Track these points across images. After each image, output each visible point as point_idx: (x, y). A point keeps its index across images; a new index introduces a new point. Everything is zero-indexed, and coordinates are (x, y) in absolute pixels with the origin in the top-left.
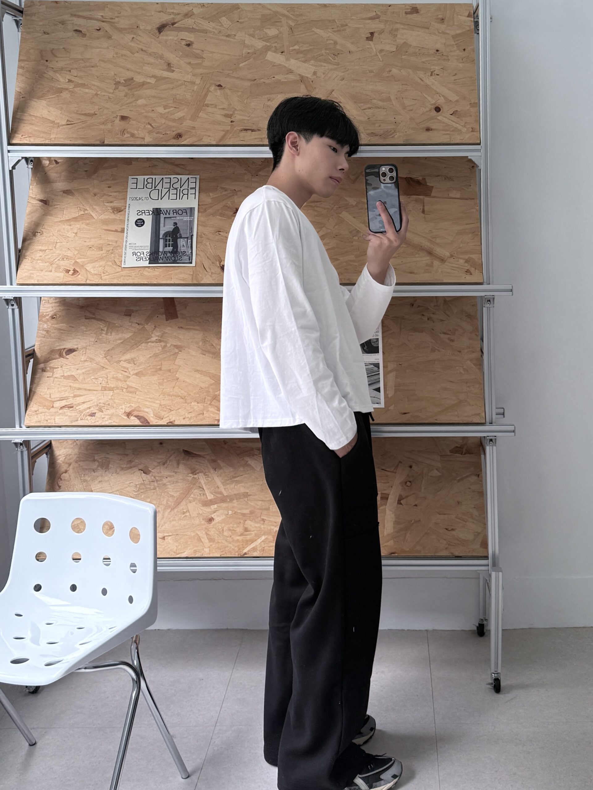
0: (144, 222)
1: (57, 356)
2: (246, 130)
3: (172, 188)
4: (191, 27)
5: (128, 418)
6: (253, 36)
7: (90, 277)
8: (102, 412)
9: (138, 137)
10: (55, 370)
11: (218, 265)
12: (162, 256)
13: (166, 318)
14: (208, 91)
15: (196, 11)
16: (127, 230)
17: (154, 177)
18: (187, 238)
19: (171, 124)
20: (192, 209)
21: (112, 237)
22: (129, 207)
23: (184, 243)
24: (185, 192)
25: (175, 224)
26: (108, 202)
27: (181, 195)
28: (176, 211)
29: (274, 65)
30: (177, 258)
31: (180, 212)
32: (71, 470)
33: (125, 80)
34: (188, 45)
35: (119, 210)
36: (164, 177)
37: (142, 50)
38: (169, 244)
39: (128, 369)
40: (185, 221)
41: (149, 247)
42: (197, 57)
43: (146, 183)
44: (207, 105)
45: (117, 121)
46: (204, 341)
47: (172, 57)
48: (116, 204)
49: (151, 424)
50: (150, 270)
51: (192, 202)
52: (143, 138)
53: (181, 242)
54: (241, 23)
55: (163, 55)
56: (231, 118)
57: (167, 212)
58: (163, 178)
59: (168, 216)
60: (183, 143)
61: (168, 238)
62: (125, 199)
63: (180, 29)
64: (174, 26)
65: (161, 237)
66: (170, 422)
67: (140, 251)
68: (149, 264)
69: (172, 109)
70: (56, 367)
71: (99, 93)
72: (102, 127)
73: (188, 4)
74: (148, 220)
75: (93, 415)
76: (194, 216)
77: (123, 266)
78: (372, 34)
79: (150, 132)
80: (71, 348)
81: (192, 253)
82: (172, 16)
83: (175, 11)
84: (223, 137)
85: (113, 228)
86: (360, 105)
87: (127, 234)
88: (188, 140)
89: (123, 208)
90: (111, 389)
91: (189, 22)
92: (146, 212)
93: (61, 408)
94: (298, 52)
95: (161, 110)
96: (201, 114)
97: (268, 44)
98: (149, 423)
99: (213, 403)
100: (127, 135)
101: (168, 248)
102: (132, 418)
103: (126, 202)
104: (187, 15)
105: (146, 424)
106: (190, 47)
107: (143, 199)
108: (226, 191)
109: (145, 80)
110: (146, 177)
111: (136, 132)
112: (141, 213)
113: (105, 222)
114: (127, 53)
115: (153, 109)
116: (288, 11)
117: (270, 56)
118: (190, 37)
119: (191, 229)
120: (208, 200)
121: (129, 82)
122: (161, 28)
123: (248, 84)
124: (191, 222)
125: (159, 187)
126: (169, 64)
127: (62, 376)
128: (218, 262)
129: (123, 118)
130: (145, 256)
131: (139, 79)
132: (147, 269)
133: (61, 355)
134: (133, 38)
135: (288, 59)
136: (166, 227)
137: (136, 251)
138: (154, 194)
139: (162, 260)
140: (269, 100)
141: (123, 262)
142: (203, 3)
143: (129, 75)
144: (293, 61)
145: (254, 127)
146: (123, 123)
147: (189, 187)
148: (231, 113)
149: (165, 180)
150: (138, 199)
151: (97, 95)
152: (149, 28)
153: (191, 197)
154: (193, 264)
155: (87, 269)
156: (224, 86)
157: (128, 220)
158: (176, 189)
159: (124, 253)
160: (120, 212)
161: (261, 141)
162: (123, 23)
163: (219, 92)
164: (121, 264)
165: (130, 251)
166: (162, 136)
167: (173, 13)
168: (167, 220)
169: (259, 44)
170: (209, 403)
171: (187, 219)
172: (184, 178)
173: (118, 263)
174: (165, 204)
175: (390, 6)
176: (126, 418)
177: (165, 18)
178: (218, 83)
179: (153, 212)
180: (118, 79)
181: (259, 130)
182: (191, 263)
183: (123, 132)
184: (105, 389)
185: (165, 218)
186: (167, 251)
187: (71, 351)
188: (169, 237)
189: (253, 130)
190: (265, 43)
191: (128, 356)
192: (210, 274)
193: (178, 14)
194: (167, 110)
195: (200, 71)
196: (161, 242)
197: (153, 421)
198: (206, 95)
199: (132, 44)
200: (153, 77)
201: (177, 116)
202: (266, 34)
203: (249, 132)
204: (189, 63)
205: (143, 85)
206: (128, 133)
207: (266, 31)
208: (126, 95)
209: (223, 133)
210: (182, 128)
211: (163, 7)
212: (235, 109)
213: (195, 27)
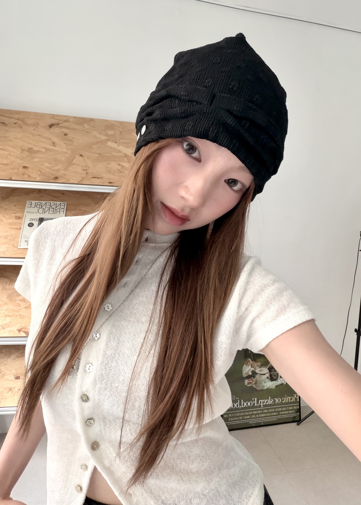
0: (33, 224)
3: (51, 208)
4: (68, 127)
6: (101, 133)
8: (4, 329)
9: (32, 177)
14: (75, 157)
15: (71, 120)
16: (23, 228)
17: (41, 202)
19: (52, 172)
21: (14, 232)
22: (25, 216)
24: (58, 210)
26: (13, 214)
27: (56, 211)
33: (28, 149)
37: (39, 135)
42: (70, 141)
43: (36, 205)
44: (74, 164)
45: (21, 169)
47: (56, 140)
48: (18, 215)
52: (35, 178)
54: (95, 127)
55: (51, 138)
56: (86, 171)
58: (46, 203)
60: (58, 182)
62: (23, 212)
63: (61, 127)
64: (59, 125)
69: (53, 165)
71: (12, 154)
72: (11, 171)
73: (67, 116)
74: (36, 223)
79: (39, 175)
82: (58, 121)
85: (15, 227)
87: (23, 230)
88: (61, 180)
89: (22, 217)
90: (9, 316)
91: (66, 124)
92: (35, 219)
94: (124, 143)
95: (47, 165)
96: (70, 168)
97: (109, 138)
100: (26, 176)
102: (22, 333)
103: (24, 214)
104: (66, 121)
106: (66, 136)
107: (34, 212)
108: (81, 211)
109: (39, 149)
110: (37, 202)
111: (31, 175)
112: (32, 220)
113: (10, 224)
114: (31, 136)
115: (43, 164)
117: (109, 143)
118: (66, 131)
121: (30, 150)
122: (51, 126)
123: (97, 155)
125: (44, 207)
126: (54, 143)
129: (24, 167)
131: (35, 148)
134: (35, 129)
135: (118, 146)
137: (27, 240)
138: (41, 211)
140: (108, 164)
141: (19, 245)
142: (75, 117)
143: (30, 146)
144: (121, 147)
146: (24, 170)
147: (61, 208)
148: (87, 169)
150: (31, 212)
151: (10, 154)
152: (44, 125)
153: (61, 213)
156: (83, 156)
157: (24, 223)
158: (53, 208)
159: (20, 241)
160: (20, 219)
162: (30, 122)
163: (81, 158)
164: (18, 247)
165: (24, 239)
166: (47, 178)
167: (58, 119)
169: (104, 138)
172: (59, 203)
173: (16, 246)
174: (46, 216)
176: (18, 332)
177: (53, 121)
178: (80, 154)
179: (39, 220)
180: (23, 148)
181: (101, 178)
183: (24, 174)
184: (6, 316)
189: (98, 178)
190: (106, 137)
193: (61, 120)
194: (50, 165)
195: (71, 147)
198: (73, 159)
199: (34, 132)
200: (45, 148)
201: (56, 168)
202: (108, 133)
203: (96, 179)
204: (65, 143)
205: (38, 152)
206: (26, 174)
207: (108, 132)
208: (27, 156)
209: (82, 178)
210: (58, 175)
211: (53, 116)
212: (89, 167)
213: (70, 127)
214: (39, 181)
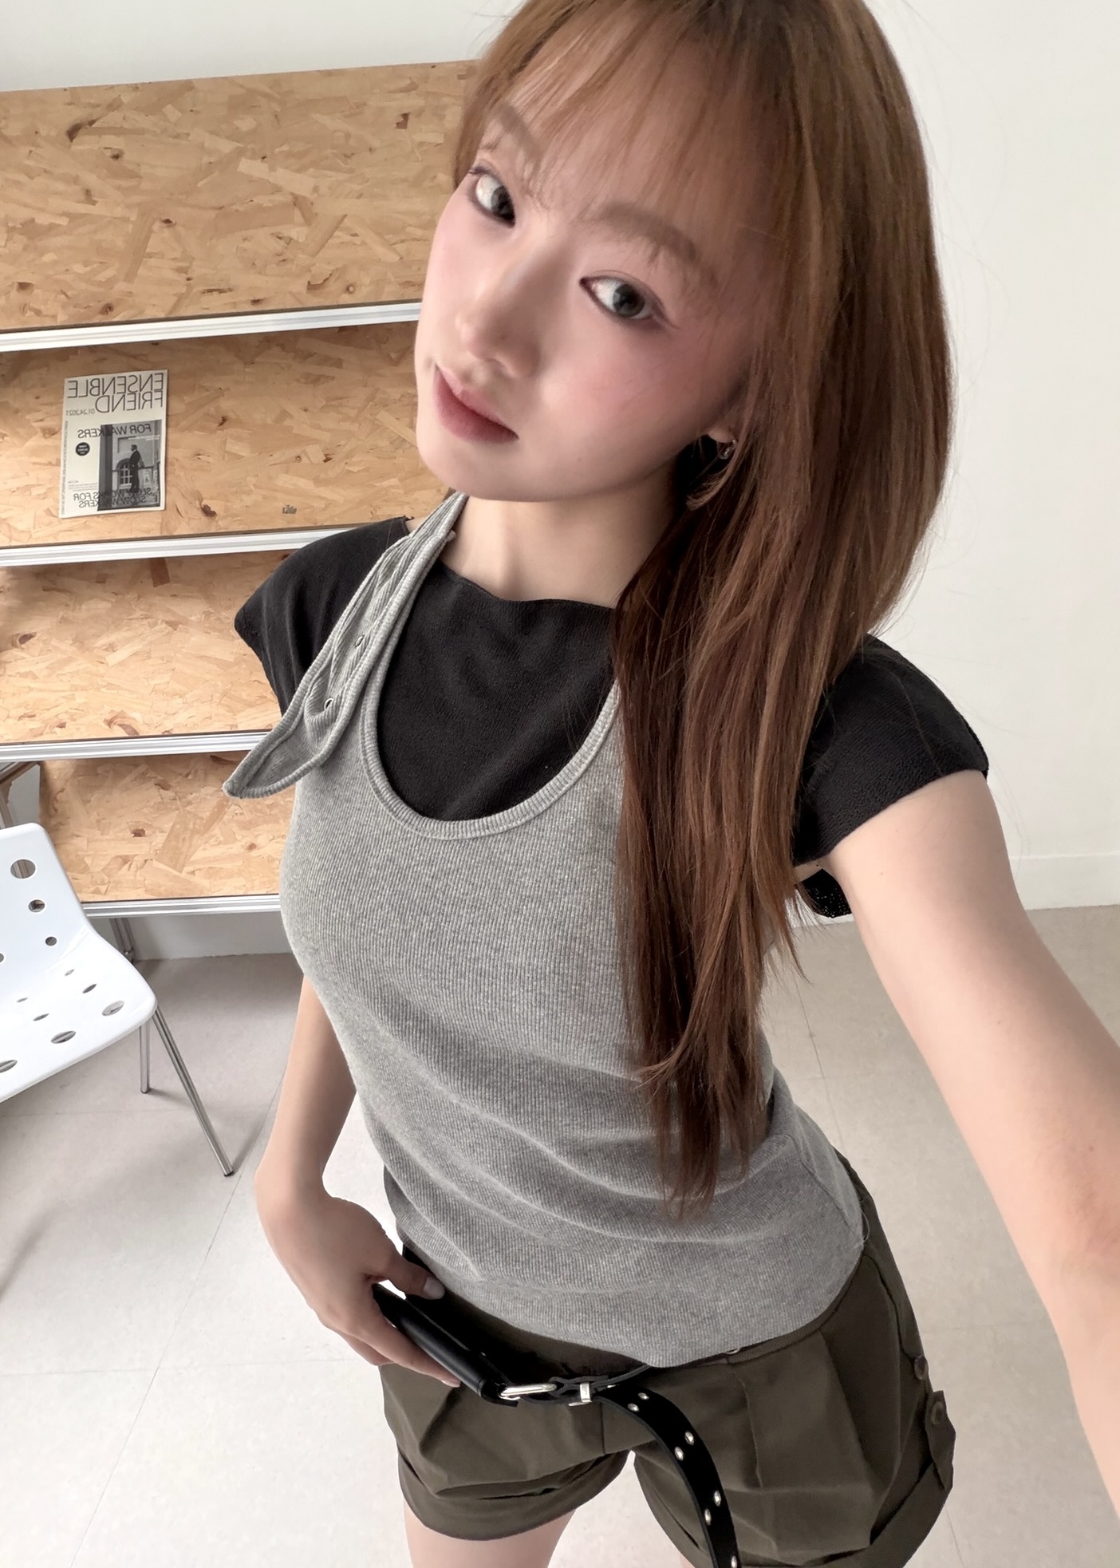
0: (88, 447)
1: (10, 645)
2: (210, 291)
3: (127, 392)
4: (119, 126)
5: (110, 727)
6: (216, 133)
7: (15, 535)
8: (75, 720)
9: (46, 316)
10: (7, 666)
11: (199, 506)
12: (116, 498)
13: (154, 583)
14: (151, 231)
15: (125, 99)
16: (65, 461)
17: (100, 377)
18: (152, 468)
19: (95, 289)
20: (157, 423)
21: (44, 474)
22: (66, 427)
23: (148, 475)
24: (147, 397)
25: (134, 447)
26: (36, 421)
27: (142, 401)
28: (135, 428)
29: (251, 180)
30: (138, 500)
31: (141, 429)
32: (68, 789)
33: (22, 225)
34: (116, 157)
35: (51, 432)
36: (116, 375)
37: (45, 171)
38: (127, 479)
39: (105, 660)
40: (149, 441)
41: (98, 485)
42: (133, 175)
43: (90, 387)
44: (150, 256)
45: (14, 292)
46: (207, 614)
47: (91, 180)
48: (48, 423)
49: (141, 735)
50: (100, 520)
51: (156, 412)
52: (54, 317)
53: (143, 475)
54: (197, 112)
55: (77, 177)
56: (186, 272)
57: (122, 429)
58: (114, 379)
59: (123, 435)
60: (116, 320)
61: (125, 469)
62: (60, 414)
63: (102, 132)
64: (93, 126)
65: (114, 468)
66: (166, 731)
67: (85, 492)
68: (98, 510)
69: (95, 266)
70: (9, 660)
73: (112, 87)
74: (95, 443)
75: (62, 726)
76: (160, 434)
77: (61, 516)
78: (405, 116)
79: (64, 307)
80: (27, 633)
81: (159, 489)
82: (88, 110)
83: (92, 101)
84: (176, 306)
85: (45, 459)
86: (387, 237)
87: (65, 466)
88: (122, 314)
89: (57, 429)
90: (84, 689)
91: (114, 118)
92: (91, 431)
93: (20, 718)
94: (289, 155)
95: (79, 268)
96: (141, 271)
97: (241, 145)
98: (137, 734)
99: (223, 702)
100: (29, 314)
101: (124, 485)
102: (116, 728)
103: (61, 419)
104: (114, 106)
105: (135, 735)
106: (119, 159)
107: (87, 412)
108: (207, 390)
109: (53, 221)
110: (90, 378)
111: (42, 308)
112: (84, 434)
113: (34, 452)
114: (23, 178)
115: (67, 268)
116: (270, 88)
117: (247, 166)
118: (116, 142)
119: (157, 453)
120: (178, 406)
121: (29, 229)
122: (73, 133)
123: (212, 214)
124: (157, 443)
125: (109, 392)
126: (88, 193)
127: (18, 673)
128: (197, 503)
129: (23, 286)
130: (92, 499)
131: (43, 220)
132: (96, 518)
133: (14, 645)
134: (31, 152)
135: (272, 169)
136: (121, 453)
137: (79, 493)
138: (103, 404)
139: (117, 503)
140: (245, 239)
141: (60, 511)
142: (136, 84)
143: (27, 214)
144: (280, 171)
145: (222, 287)
146: (23, 296)
147: (154, 388)
148: (188, 265)
149: (118, 381)
150: (79, 412)
152: (53, 133)
153: (156, 403)
154: (162, 507)
155: (11, 524)
156: (174, 222)
157: (65, 446)
158: (134, 393)
159: (60, 497)
160: (53, 434)
161: (235, 308)
162: (13, 128)
163: (167, 233)
164: (58, 514)
165: (69, 494)
166: (82, 311)
167: (89, 104)
168: (123, 443)
169: (226, 147)
170: (218, 701)
171: (150, 438)
172: (145, 375)
173: (54, 513)
174: (118, 418)
175: (433, 67)
176: (108, 727)
177: (77, 115)
178: (166, 218)
179: (102, 431)
180: (11, 224)
181: (230, 290)
182: (158, 505)
184: (76, 688)
185: (119, 439)
186: (123, 490)
187: (26, 638)
188: (127, 467)
189: (221, 291)
190: (236, 144)
191: (103, 641)
192: (187, 520)
193: (98, 105)
194: (88, 269)
195: (136, 199)
196: (115, 476)
197: (143, 731)
198: (148, 238)
199: (31, 163)
200: (65, 214)
201: (103, 276)
202: (237, 128)
203: (215, 294)
204: (119, 188)
205: (51, 229)
206: (31, 309)
207: (238, 123)
208: (25, 248)
209: (176, 298)
210: (112, 296)
211: (74, 95)
212: (194, 258)
213: (126, 125)
214: (65, 324)
